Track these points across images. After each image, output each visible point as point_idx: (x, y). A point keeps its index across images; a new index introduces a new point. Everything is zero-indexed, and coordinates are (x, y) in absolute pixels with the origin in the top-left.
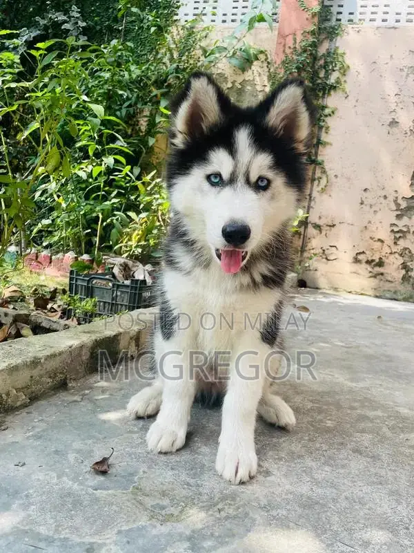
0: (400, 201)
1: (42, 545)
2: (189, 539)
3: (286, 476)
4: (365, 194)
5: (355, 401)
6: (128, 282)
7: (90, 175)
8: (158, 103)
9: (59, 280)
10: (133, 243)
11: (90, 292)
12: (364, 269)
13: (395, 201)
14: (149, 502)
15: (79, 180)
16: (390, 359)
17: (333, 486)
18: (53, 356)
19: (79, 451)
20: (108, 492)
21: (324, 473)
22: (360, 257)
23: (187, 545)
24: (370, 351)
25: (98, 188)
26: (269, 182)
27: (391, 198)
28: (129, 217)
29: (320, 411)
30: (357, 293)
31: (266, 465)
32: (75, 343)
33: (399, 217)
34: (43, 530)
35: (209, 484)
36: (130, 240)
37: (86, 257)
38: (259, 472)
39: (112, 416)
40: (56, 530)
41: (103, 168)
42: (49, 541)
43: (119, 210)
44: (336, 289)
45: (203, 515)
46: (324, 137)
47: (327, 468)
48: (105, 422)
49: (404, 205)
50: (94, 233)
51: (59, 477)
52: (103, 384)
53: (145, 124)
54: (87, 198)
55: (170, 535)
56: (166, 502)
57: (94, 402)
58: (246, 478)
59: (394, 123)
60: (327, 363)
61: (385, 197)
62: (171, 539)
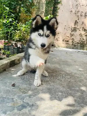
0: (72, 28)
1: (4, 99)
2: (29, 96)
3: (46, 85)
4: (65, 27)
5: (59, 70)
6: (16, 48)
7: (6, 22)
8: (21, 5)
9: (1, 46)
10: (17, 37)
11: (8, 50)
12: (65, 42)
13: (71, 28)
14: (22, 91)
15: (4, 23)
16: (67, 62)
17: (53, 86)
18: (3, 65)
19: (9, 83)
20: (15, 89)
21: (52, 84)
22: (64, 40)
23: (28, 97)
24: (64, 60)
25: (8, 26)
26: (49, 35)
27: (70, 28)
28: (16, 32)
29: (53, 72)
30: (63, 47)
31: (42, 83)
32: (7, 62)
33: (72, 32)
34: (4, 96)
35: (32, 87)
36: (16, 37)
37: (7, 41)
38: (41, 84)
39: (15, 76)
40: (7, 96)
41: (9, 21)
42: (5, 98)
43: (13, 30)
44: (59, 47)
45: (31, 92)
46: (57, 14)
47: (53, 83)
48: (13, 77)
49: (73, 29)
50: (8, 35)
51: (6, 87)
52: (13, 69)
53: (18, 10)
54: (6, 27)
55: (26, 95)
56: (25, 90)
57: (11, 73)
58: (39, 86)
59: (71, 11)
60: (55, 63)
61: (69, 27)
62: (26, 96)
